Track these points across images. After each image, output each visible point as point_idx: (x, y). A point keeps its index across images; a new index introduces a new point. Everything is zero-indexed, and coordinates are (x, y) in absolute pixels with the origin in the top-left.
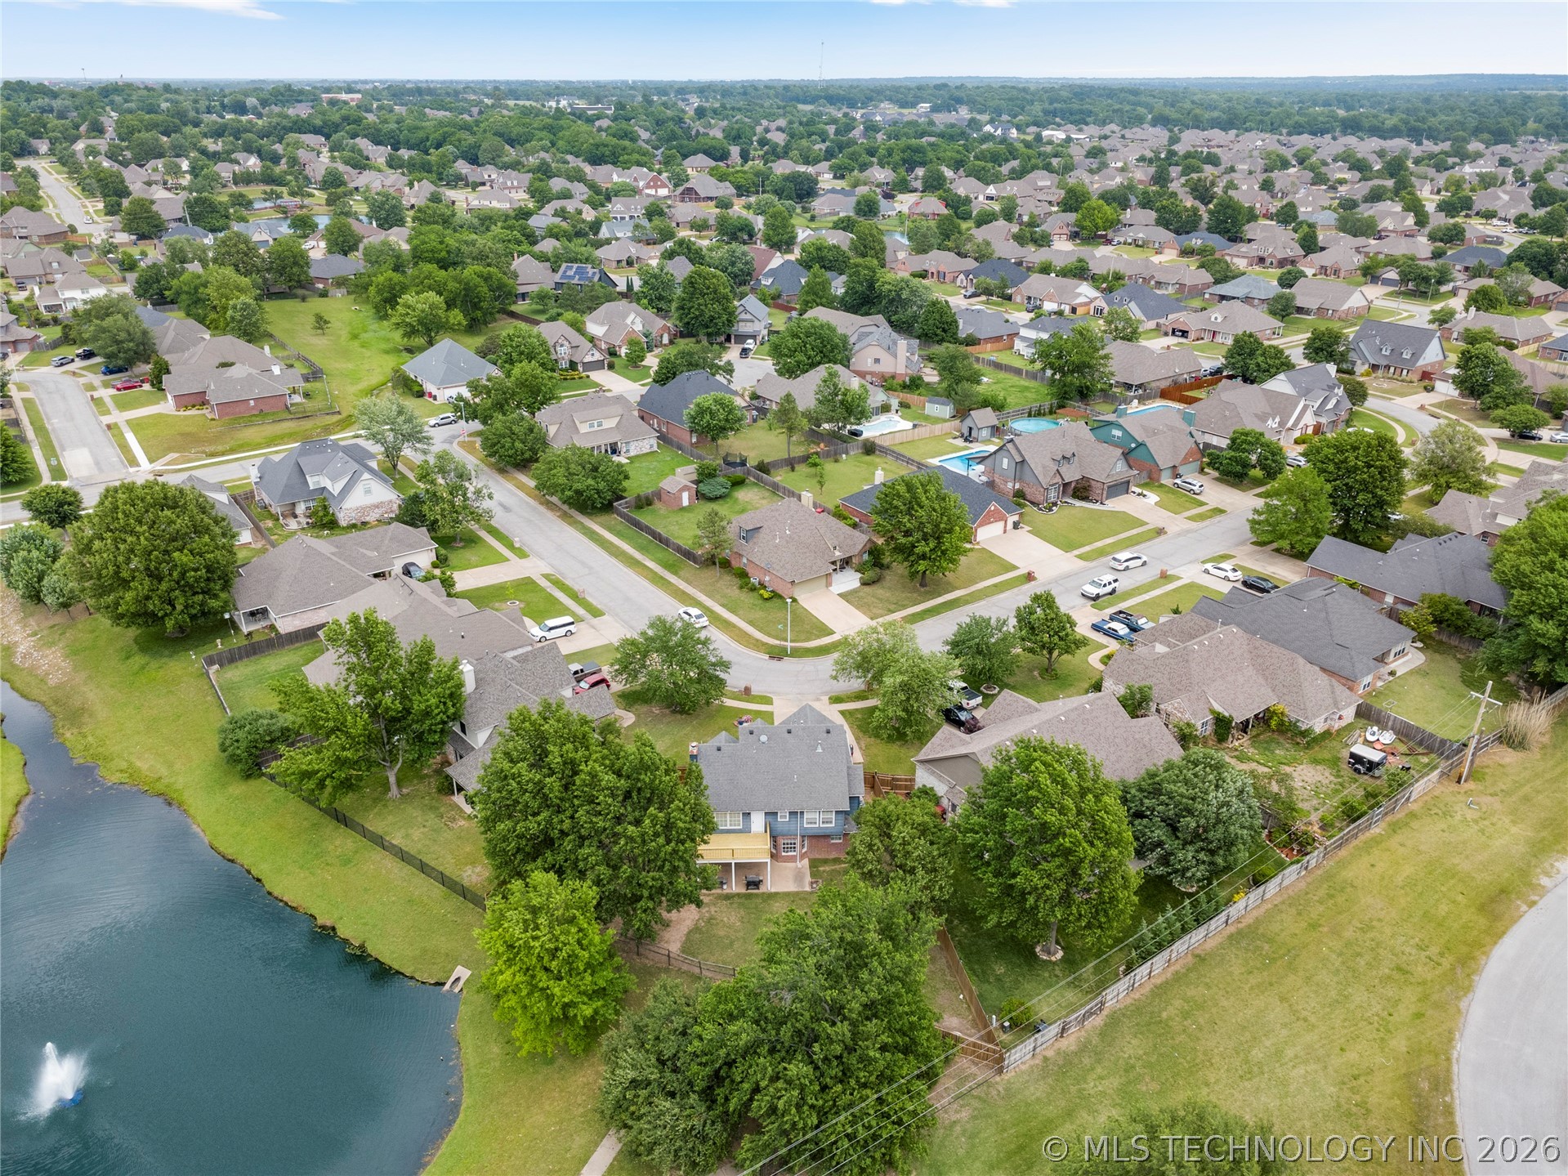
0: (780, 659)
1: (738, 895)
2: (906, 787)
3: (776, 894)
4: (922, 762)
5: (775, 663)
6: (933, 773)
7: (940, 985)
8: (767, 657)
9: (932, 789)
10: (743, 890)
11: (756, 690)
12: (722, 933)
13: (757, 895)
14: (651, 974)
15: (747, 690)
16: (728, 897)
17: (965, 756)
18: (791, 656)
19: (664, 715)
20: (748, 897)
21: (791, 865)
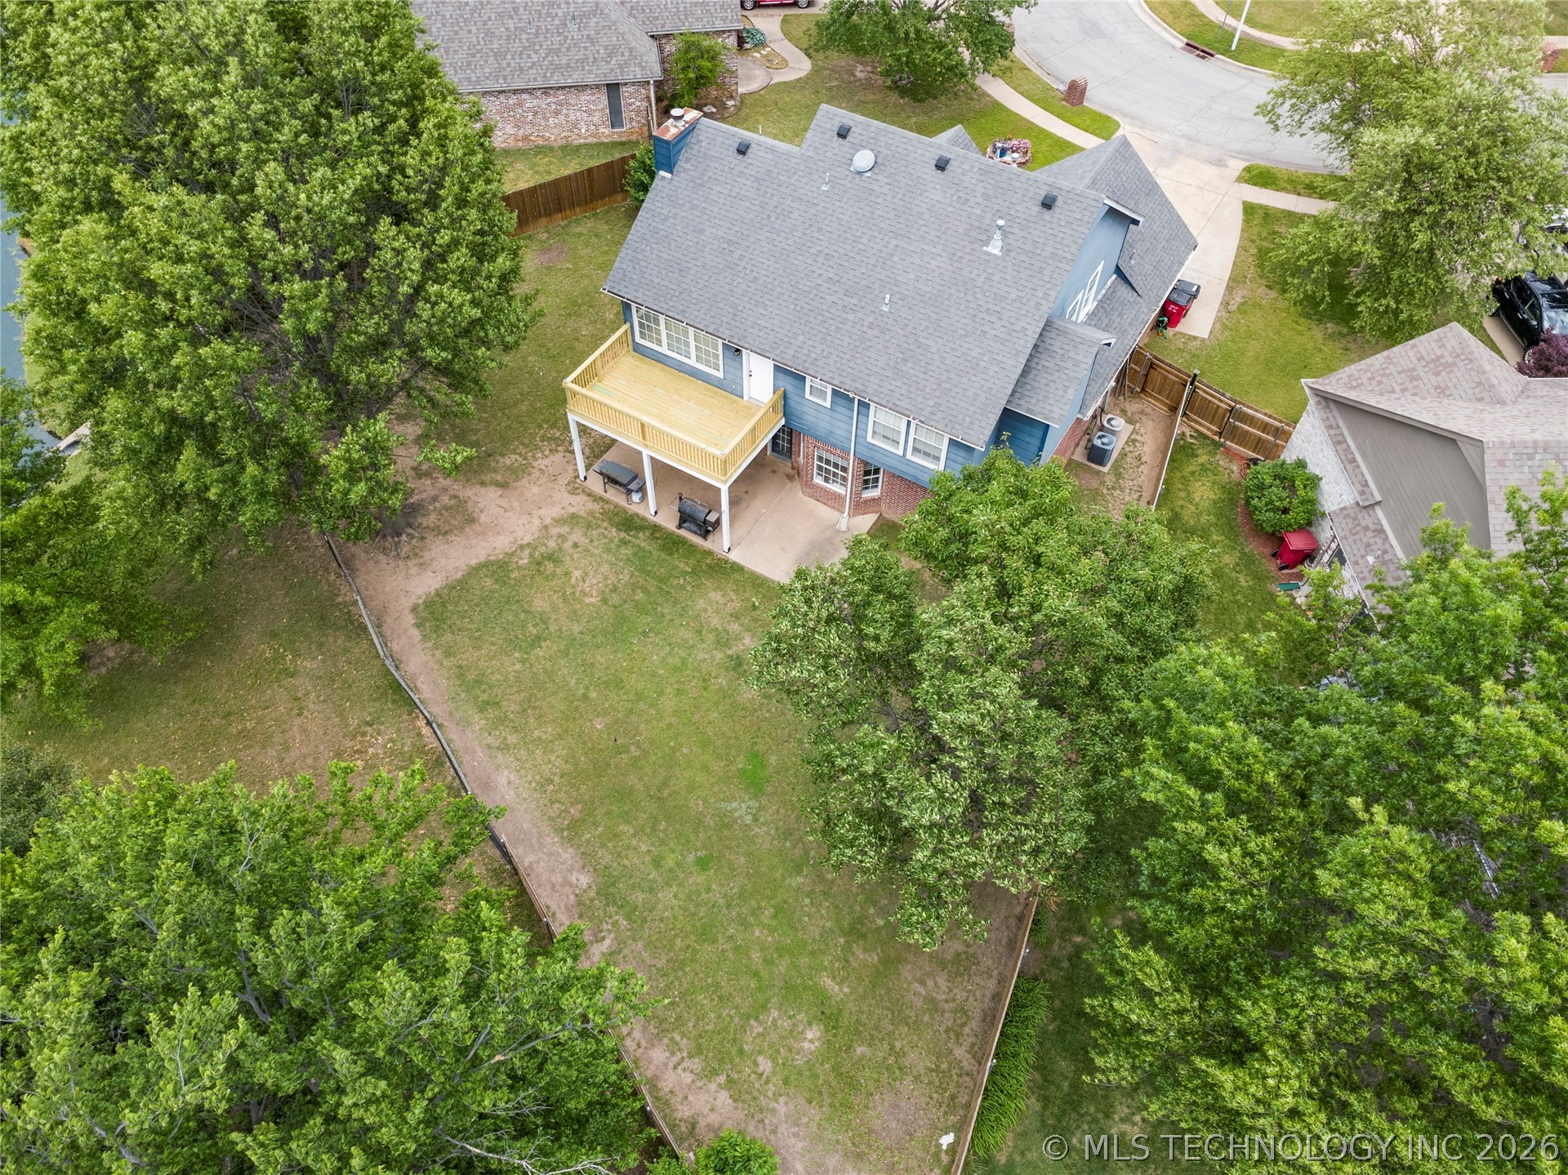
0: (1206, 54)
1: (656, 528)
2: (1258, 445)
3: (737, 568)
4: (1327, 400)
5: (1191, 61)
6: (1338, 442)
7: (919, 1060)
8: (1180, 42)
9: (1313, 482)
10: (668, 520)
11: (1097, 98)
12: (540, 604)
13: (692, 549)
14: (322, 620)
15: (1076, 93)
16: (629, 523)
17: (1447, 440)
18: (1236, 56)
19: (867, 85)
20: (672, 544)
21: (825, 512)
